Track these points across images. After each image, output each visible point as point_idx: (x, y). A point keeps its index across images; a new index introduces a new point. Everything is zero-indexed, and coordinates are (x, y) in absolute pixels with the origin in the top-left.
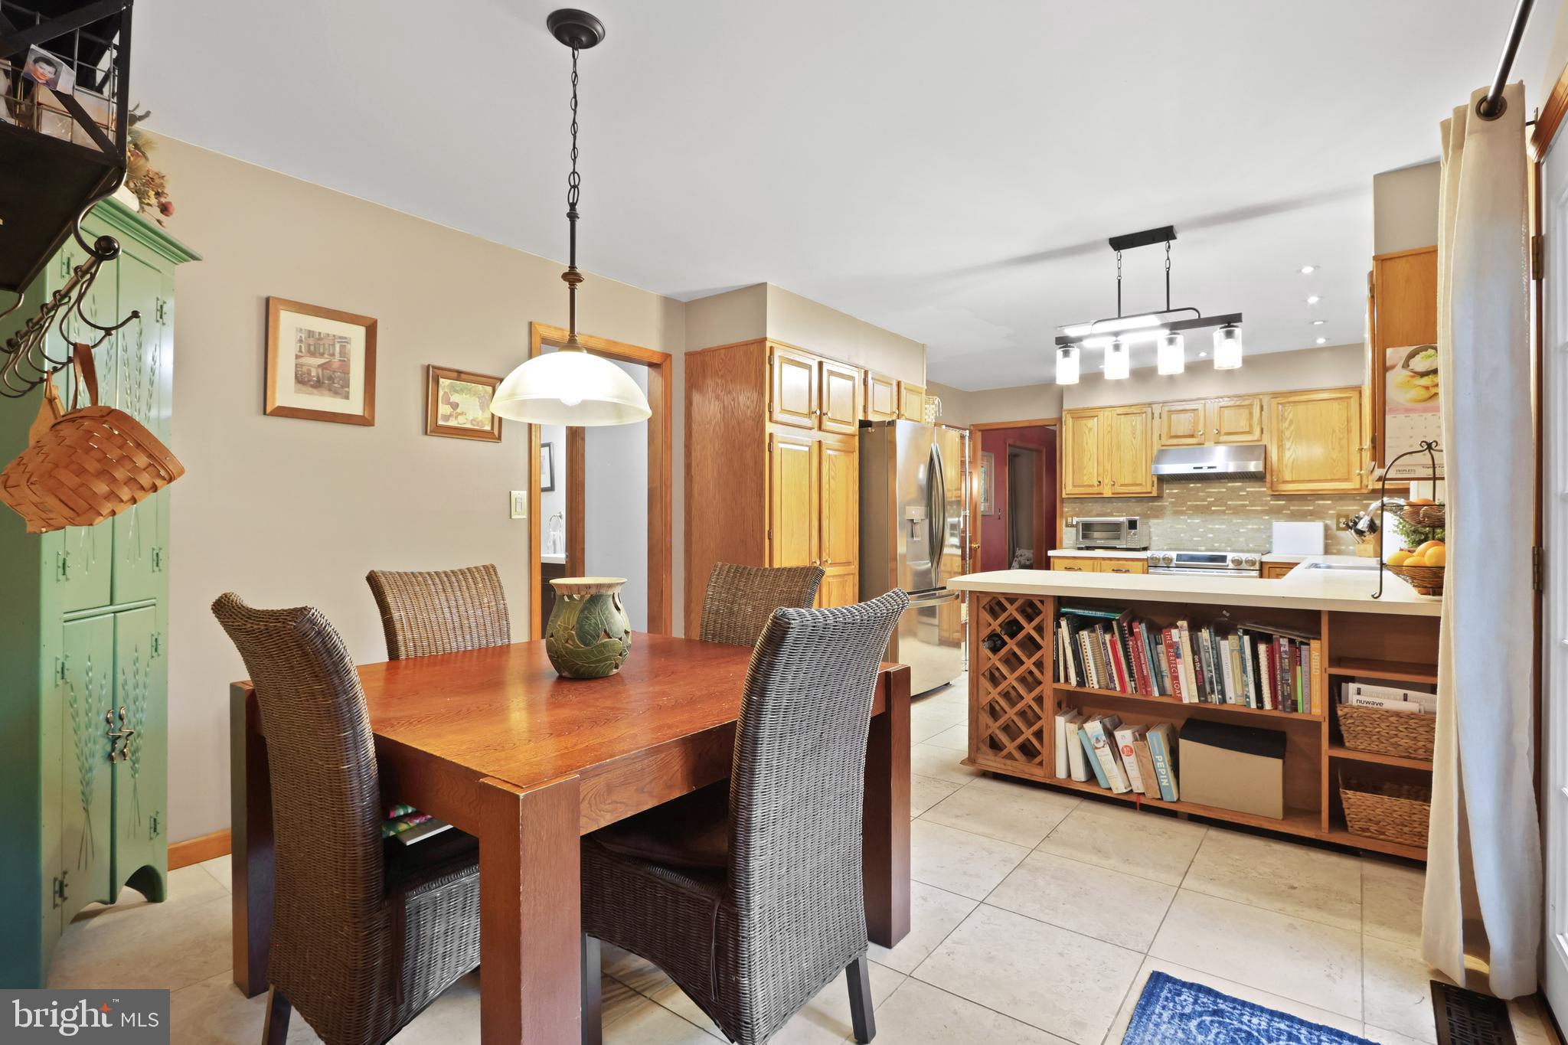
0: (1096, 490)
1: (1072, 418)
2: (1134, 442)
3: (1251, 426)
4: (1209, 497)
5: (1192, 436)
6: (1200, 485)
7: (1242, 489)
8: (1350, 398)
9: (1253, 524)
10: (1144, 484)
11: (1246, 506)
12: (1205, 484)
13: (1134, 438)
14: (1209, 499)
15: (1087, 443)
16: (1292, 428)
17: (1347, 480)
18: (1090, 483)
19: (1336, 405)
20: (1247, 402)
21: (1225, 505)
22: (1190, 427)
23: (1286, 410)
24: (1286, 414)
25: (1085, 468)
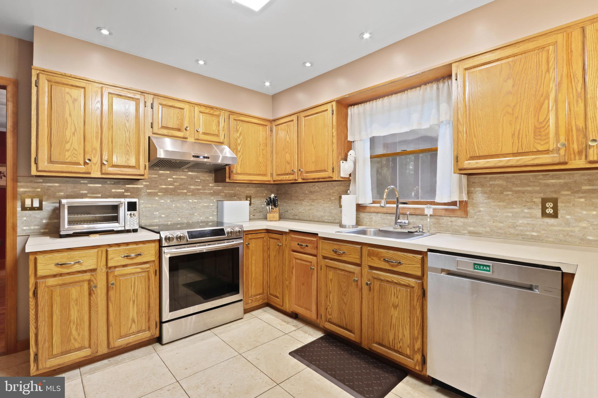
0: (82, 168)
1: (49, 81)
2: (127, 125)
3: (219, 131)
4: (175, 182)
5: (179, 130)
6: (169, 172)
7: (197, 177)
8: (266, 125)
9: (204, 202)
10: (137, 167)
11: (200, 189)
12: (173, 172)
13: (128, 121)
14: (175, 184)
15: (70, 115)
16: (241, 138)
17: (265, 175)
18: (74, 160)
19: (261, 128)
20: (217, 113)
21: (187, 188)
22: (178, 122)
23: (238, 125)
24: (238, 127)
25: (67, 142)
